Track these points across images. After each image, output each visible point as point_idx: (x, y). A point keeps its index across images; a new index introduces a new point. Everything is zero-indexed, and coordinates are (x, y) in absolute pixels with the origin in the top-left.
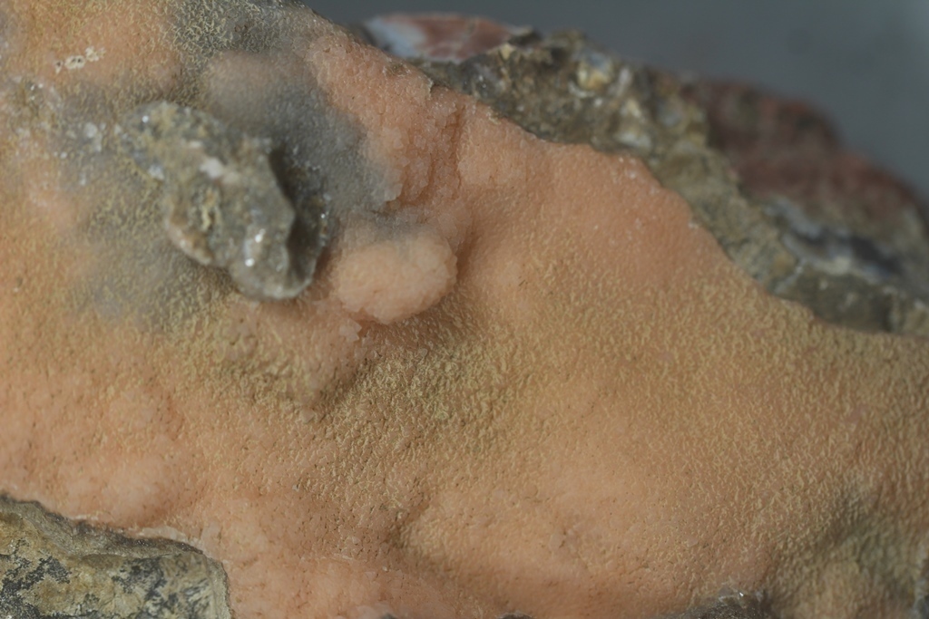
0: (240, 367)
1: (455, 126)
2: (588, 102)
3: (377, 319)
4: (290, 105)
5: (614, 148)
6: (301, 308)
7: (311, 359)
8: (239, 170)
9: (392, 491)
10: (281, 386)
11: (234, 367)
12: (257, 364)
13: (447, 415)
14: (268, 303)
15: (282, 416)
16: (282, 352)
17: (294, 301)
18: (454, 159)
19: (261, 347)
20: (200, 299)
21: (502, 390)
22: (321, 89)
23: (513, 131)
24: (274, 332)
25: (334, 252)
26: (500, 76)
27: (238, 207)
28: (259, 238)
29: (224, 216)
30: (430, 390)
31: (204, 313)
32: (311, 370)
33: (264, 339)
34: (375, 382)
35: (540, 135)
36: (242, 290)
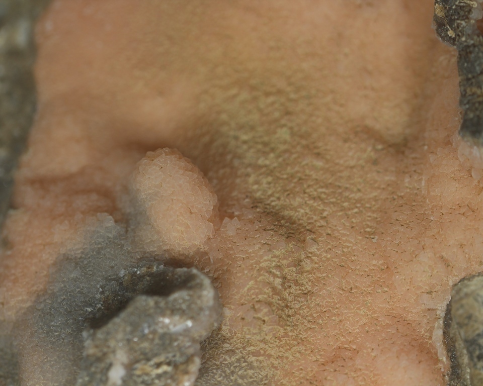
7: (262, 252)
16: (261, 278)
19: (261, 297)
24: (246, 289)
28: (167, 321)
29: (155, 355)
32: (270, 250)
33: (254, 296)
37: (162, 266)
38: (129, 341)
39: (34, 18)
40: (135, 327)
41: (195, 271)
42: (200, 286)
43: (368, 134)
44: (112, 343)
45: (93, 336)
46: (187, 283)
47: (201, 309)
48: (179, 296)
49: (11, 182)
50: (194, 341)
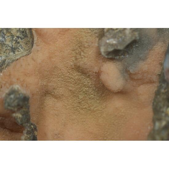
0: (81, 45)
1: (151, 82)
2: (163, 112)
3: (100, 76)
4: (148, 41)
5: (154, 121)
6: (99, 56)
7: (87, 62)
8: (130, 33)
9: (59, 90)
10: (78, 56)
11: (80, 43)
12: (82, 49)
13: (80, 98)
14: (98, 48)
15: (71, 58)
16: (87, 55)
17: (100, 54)
18: (143, 84)
19: (87, 49)
20: (95, 31)
21: (90, 110)
22: (152, 47)
23: (153, 96)
24: (91, 51)
25: (114, 61)
26: (165, 89)
27: (120, 35)
28: (114, 42)
29: (117, 32)
30: (86, 93)
31: (92, 33)
32: (84, 63)
33: (89, 49)
34: (84, 79)
35: (153, 103)
36: (100, 41)
37: (116, 58)
38: (125, 36)
39: (153, 130)
40: (123, 40)
41: (106, 57)
42: (105, 52)
43: (56, 97)
44: (130, 35)
45: (136, 37)
46: (109, 53)
47: (104, 45)
48: (111, 49)
49: (160, 82)
50: (106, 36)
